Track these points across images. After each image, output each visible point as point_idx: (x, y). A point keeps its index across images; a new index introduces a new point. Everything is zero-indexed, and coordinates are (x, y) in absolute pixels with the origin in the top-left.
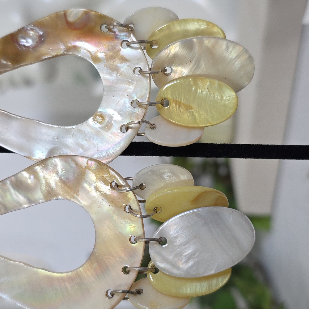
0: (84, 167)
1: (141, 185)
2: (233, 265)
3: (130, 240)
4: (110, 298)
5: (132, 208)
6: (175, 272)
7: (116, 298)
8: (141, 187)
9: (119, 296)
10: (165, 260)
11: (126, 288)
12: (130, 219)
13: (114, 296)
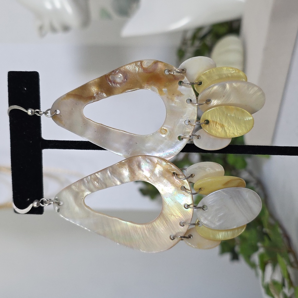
0: (155, 163)
1: (192, 175)
2: (248, 223)
3: (184, 206)
4: (172, 240)
5: (186, 188)
6: (213, 226)
7: (176, 240)
8: (192, 176)
9: (178, 239)
10: (206, 219)
11: (182, 235)
12: (184, 194)
13: (175, 239)
